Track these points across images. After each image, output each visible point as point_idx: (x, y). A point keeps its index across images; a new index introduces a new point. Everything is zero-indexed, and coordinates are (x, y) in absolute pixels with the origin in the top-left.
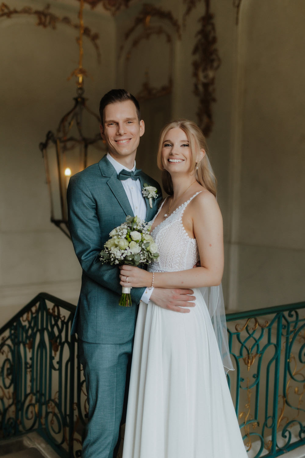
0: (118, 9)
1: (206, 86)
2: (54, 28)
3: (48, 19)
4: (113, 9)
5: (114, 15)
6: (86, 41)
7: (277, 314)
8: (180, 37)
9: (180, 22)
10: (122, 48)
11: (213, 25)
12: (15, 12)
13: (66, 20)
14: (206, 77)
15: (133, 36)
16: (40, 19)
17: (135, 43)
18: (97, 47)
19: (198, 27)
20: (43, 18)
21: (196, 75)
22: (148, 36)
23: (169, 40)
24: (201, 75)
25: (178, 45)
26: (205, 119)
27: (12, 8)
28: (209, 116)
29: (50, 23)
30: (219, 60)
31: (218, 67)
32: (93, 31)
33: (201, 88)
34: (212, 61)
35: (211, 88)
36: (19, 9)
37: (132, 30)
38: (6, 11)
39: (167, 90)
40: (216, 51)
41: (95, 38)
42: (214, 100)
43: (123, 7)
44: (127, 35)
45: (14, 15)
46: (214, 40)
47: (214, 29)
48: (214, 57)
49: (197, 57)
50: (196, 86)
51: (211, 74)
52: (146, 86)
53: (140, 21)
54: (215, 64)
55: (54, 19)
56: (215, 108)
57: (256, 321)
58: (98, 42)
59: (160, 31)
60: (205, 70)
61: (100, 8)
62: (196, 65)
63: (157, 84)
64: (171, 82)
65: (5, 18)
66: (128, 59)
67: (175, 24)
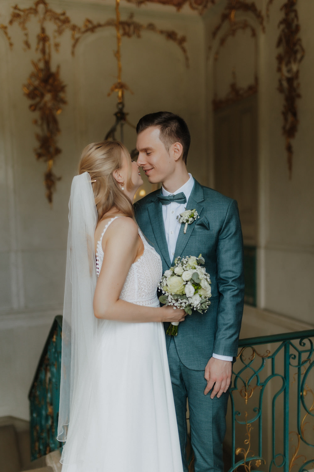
0: (205, 6)
1: (290, 81)
2: (139, 36)
3: (132, 28)
4: (200, 7)
5: (201, 14)
6: (173, 46)
7: (283, 342)
8: (264, 29)
9: (264, 13)
10: (210, 48)
11: (295, 11)
12: (99, 26)
13: (151, 27)
14: (289, 71)
15: (220, 34)
16: (124, 29)
17: (223, 42)
18: (184, 50)
19: (281, 15)
20: (127, 28)
21: (279, 70)
22: (233, 32)
23: (254, 34)
24: (284, 69)
25: (262, 38)
26: (290, 118)
27: (95, 23)
28: (295, 114)
29: (134, 32)
30: (303, 50)
31: (302, 57)
32: (180, 34)
33: (285, 84)
34: (296, 52)
35: (295, 84)
36: (102, 22)
37: (218, 28)
38: (90, 26)
39: (253, 89)
40: (299, 40)
41: (182, 41)
42: (299, 96)
43: (210, 5)
44: (214, 34)
45: (98, 30)
46: (298, 28)
47: (296, 16)
48: (298, 47)
49: (281, 50)
50: (280, 81)
51: (294, 67)
52: (233, 86)
53: (225, 17)
54: (299, 56)
55: (138, 27)
56: (300, 104)
57: (254, 351)
58: (186, 45)
59: (245, 25)
60: (288, 63)
61: (186, 9)
62: (280, 59)
63: (244, 83)
64: (256, 79)
65: (89, 33)
66: (216, 60)
67: (259, 16)
